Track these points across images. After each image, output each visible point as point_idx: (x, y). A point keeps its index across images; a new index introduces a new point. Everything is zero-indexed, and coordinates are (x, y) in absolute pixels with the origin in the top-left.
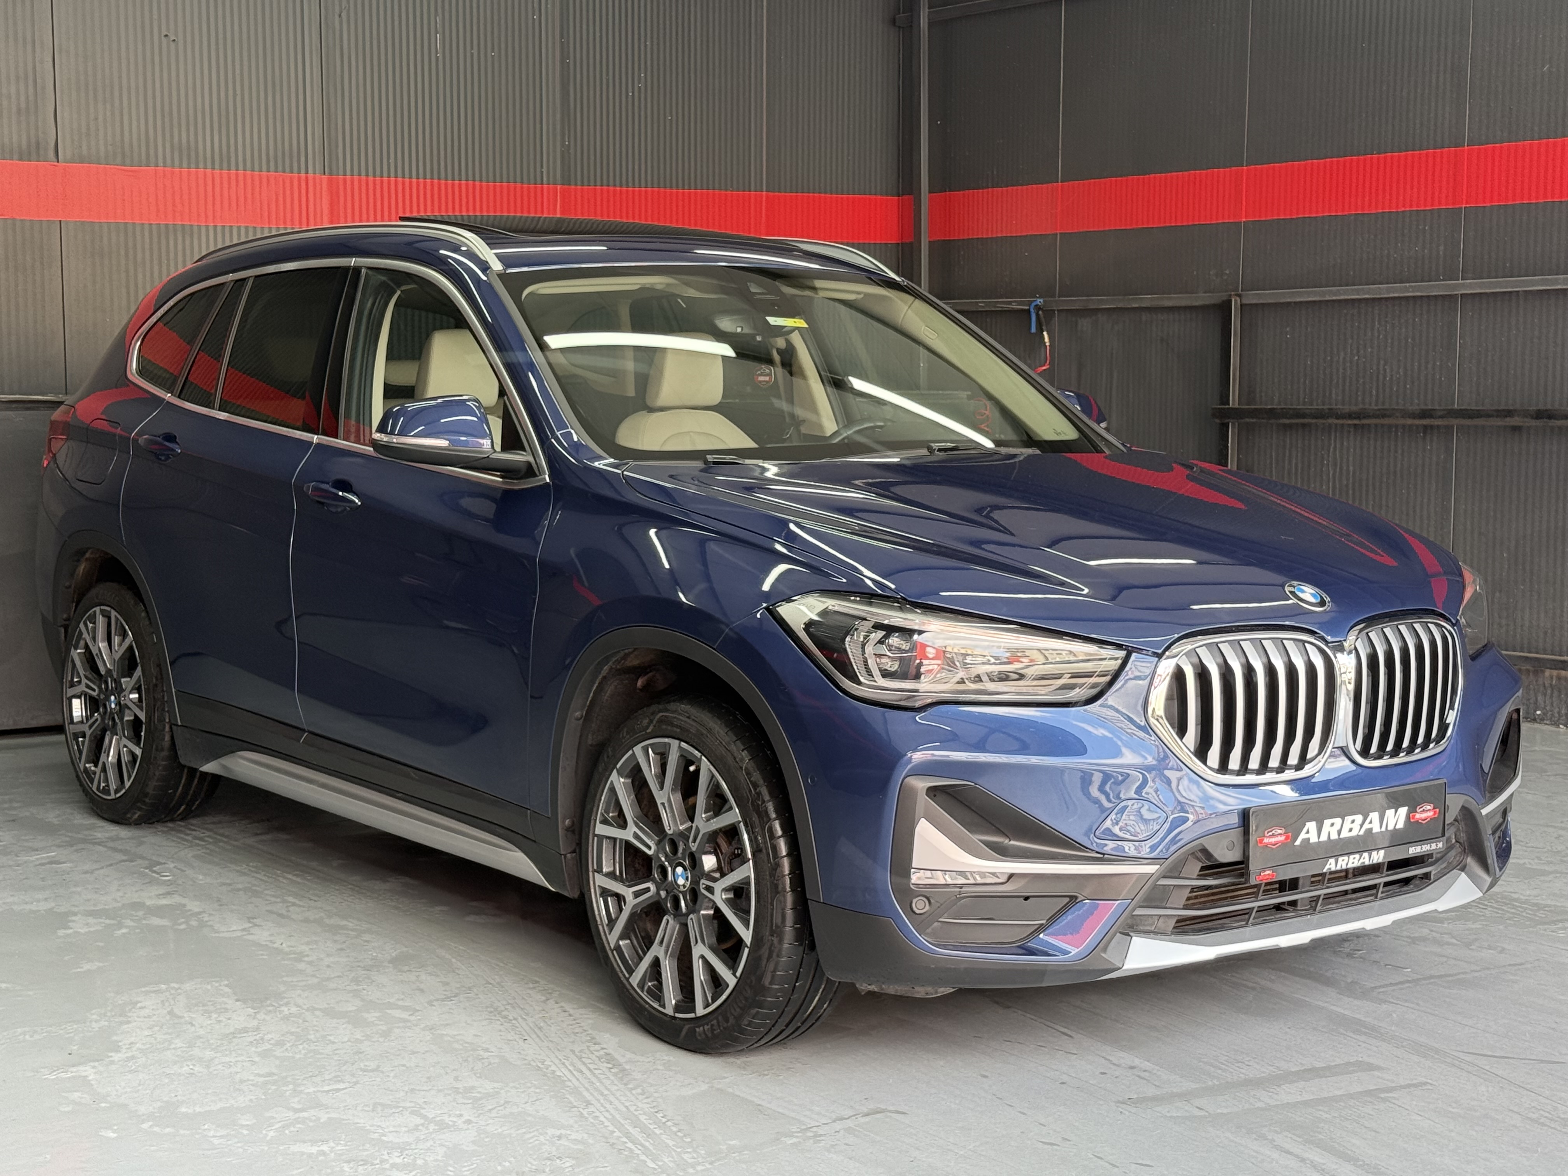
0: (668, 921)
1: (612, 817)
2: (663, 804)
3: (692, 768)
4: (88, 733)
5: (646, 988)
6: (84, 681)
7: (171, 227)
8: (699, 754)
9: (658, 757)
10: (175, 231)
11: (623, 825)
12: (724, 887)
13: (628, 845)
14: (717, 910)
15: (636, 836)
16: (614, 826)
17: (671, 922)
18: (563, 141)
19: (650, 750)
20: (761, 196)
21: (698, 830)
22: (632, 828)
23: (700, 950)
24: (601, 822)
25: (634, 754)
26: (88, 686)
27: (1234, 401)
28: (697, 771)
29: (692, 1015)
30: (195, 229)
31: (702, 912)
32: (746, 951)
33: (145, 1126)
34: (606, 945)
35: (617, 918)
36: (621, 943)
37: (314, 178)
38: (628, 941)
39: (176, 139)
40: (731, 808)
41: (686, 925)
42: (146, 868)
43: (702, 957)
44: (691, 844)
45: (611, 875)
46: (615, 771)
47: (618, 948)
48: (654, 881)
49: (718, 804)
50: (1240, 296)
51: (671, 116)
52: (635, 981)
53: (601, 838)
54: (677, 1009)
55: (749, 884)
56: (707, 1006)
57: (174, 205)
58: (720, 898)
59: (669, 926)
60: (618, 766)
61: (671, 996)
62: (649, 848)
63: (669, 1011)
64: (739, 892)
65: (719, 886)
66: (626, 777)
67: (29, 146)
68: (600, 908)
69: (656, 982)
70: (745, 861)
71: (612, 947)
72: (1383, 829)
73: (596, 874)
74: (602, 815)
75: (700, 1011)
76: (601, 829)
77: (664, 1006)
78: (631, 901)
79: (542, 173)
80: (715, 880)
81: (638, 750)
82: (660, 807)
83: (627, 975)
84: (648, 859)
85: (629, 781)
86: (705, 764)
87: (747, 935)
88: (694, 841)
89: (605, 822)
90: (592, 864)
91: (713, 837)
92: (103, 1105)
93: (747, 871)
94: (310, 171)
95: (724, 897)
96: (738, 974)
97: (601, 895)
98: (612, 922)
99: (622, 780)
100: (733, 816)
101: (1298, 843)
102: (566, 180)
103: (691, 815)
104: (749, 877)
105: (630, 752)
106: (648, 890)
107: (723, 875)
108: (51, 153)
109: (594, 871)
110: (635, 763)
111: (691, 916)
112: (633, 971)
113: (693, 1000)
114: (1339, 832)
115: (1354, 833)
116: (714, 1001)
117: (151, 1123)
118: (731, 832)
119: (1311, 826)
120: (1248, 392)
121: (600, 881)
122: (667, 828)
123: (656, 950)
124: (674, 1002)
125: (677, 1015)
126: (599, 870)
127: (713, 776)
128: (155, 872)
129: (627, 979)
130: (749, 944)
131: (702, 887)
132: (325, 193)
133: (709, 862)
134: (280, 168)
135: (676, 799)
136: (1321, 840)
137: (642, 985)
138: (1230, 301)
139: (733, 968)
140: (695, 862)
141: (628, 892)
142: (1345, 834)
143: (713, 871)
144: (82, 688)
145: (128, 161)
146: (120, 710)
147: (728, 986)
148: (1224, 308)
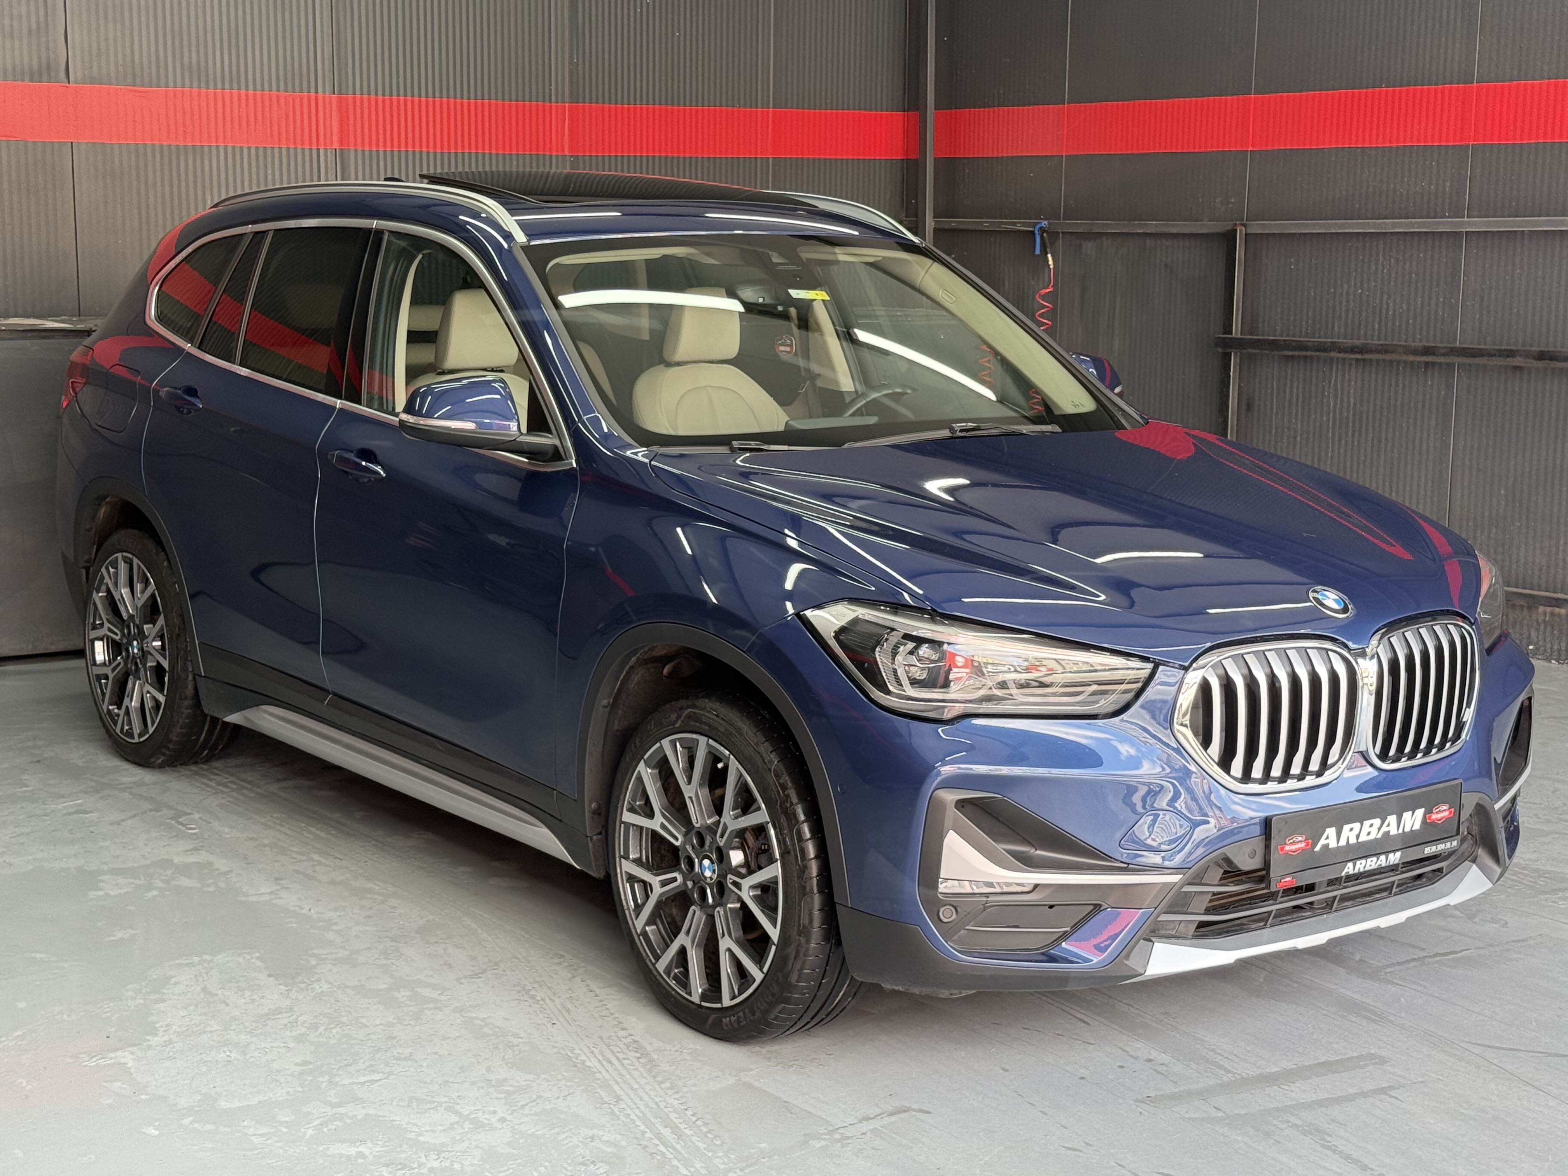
0: (695, 912)
1: (639, 806)
2: (691, 798)
3: (720, 765)
4: (111, 676)
5: (672, 975)
6: (107, 625)
7: (181, 148)
8: (727, 752)
9: (686, 751)
10: (186, 152)
11: (651, 815)
12: (751, 884)
13: (654, 833)
14: (744, 906)
15: (663, 826)
16: (641, 815)
17: (698, 913)
18: (571, 58)
19: (678, 744)
20: (768, 112)
21: (725, 828)
22: (659, 819)
23: (726, 943)
24: (628, 810)
25: (661, 746)
26: (110, 630)
27: (1236, 331)
28: (726, 768)
29: (718, 1005)
30: (206, 149)
31: (729, 905)
32: (773, 948)
33: (186, 1122)
34: (633, 930)
35: (644, 904)
36: (647, 928)
37: (324, 98)
38: (654, 927)
39: (186, 60)
40: (759, 808)
41: (713, 916)
42: (171, 819)
43: (729, 950)
44: (718, 839)
45: (638, 862)
46: (642, 761)
47: (644, 934)
48: (680, 870)
49: (746, 804)
50: (1244, 225)
51: (679, 32)
52: (661, 965)
53: (628, 825)
54: (703, 997)
55: (776, 883)
56: (733, 998)
57: (184, 126)
58: (747, 895)
59: (696, 917)
60: (646, 757)
61: (697, 986)
62: (677, 839)
63: (695, 998)
64: (766, 890)
65: (747, 883)
66: (653, 768)
67: (40, 66)
68: (627, 894)
69: (682, 969)
70: (772, 861)
71: (639, 931)
72: (1401, 831)
73: (623, 860)
74: (629, 802)
75: (727, 1002)
76: (628, 817)
77: (690, 994)
78: (658, 891)
79: (550, 90)
80: (742, 877)
81: (666, 743)
82: (688, 801)
83: (654, 961)
84: (675, 849)
85: (657, 771)
86: (734, 764)
87: (774, 933)
88: (722, 836)
89: (632, 810)
90: (620, 850)
91: (741, 833)
92: (143, 1097)
93: (775, 871)
94: (320, 90)
95: (751, 894)
96: (765, 969)
97: (628, 881)
98: (638, 908)
99: (649, 771)
100: (761, 816)
101: (1317, 848)
102: (575, 98)
103: (718, 808)
104: (776, 877)
105: (658, 745)
106: (674, 880)
107: (751, 872)
108: (62, 74)
109: (621, 857)
110: (662, 755)
111: (718, 909)
112: (660, 957)
113: (719, 989)
114: (1358, 836)
115: (1372, 837)
116: (740, 994)
117: (191, 1119)
118: (760, 830)
119: (1331, 832)
120: (1250, 323)
121: (627, 867)
122: (694, 821)
123: (682, 939)
124: (700, 991)
125: (703, 1004)
126: (626, 857)
127: (741, 775)
128: (181, 824)
129: (654, 965)
130: (776, 942)
131: (729, 881)
132: (335, 114)
133: (737, 857)
134: (290, 89)
135: (704, 793)
136: (1340, 844)
137: (668, 971)
138: (1236, 230)
139: (760, 963)
140: (722, 857)
141: (655, 881)
142: (1363, 838)
143: (741, 866)
144: (104, 631)
145: (138, 82)
146: (143, 656)
147: (754, 980)
148: (1229, 238)
